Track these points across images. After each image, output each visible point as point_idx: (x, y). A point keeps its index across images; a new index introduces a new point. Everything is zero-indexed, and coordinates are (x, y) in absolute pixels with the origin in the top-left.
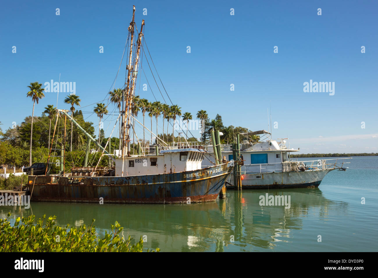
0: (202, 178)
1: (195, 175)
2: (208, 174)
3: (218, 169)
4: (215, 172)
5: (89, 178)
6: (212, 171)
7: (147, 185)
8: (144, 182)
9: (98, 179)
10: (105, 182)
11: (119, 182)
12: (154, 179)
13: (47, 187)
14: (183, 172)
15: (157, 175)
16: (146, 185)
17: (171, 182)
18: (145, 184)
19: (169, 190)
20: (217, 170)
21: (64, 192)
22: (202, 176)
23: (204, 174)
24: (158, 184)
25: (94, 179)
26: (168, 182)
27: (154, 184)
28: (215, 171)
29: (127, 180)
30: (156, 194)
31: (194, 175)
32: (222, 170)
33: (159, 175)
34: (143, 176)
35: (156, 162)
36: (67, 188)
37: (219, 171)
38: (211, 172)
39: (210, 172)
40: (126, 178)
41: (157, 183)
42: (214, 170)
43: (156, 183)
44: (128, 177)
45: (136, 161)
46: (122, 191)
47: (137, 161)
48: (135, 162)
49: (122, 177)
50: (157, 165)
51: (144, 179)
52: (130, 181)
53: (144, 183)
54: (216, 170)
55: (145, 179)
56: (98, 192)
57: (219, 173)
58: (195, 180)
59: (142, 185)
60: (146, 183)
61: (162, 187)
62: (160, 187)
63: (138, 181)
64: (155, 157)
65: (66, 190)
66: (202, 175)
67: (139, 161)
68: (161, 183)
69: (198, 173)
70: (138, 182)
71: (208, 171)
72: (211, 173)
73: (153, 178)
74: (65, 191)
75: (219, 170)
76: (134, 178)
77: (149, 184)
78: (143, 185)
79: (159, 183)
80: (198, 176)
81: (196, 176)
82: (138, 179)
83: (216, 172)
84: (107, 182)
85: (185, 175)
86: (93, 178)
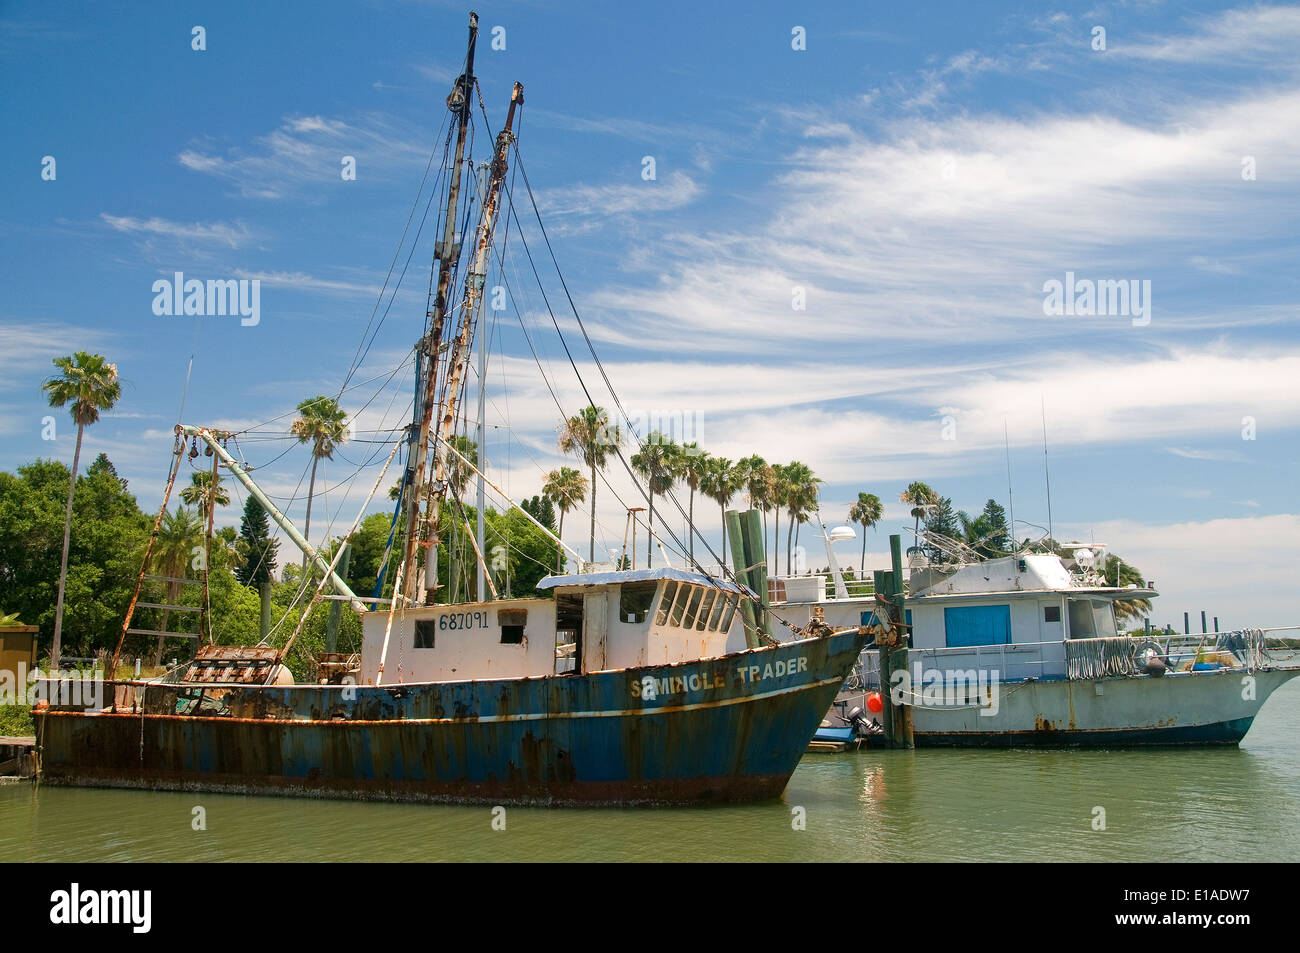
0: (712, 700)
1: (681, 687)
2: (740, 680)
3: (786, 662)
4: (771, 675)
5: (250, 692)
6: (757, 668)
7: (474, 723)
8: (461, 711)
9: (287, 694)
10: (312, 707)
11: (364, 706)
12: (504, 699)
13: (97, 726)
14: (628, 670)
15: (516, 681)
16: (472, 723)
17: (574, 715)
18: (468, 720)
19: (566, 750)
20: (781, 667)
21: (157, 747)
22: (715, 689)
23: (720, 682)
24: (521, 722)
25: (269, 696)
26: (561, 715)
27: (503, 719)
28: (774, 671)
29: (395, 699)
30: (512, 766)
31: (675, 683)
32: (805, 669)
33: (527, 680)
34: (461, 686)
35: (521, 629)
36: (171, 731)
37: (790, 672)
38: (751, 674)
39: (747, 674)
40: (391, 692)
41: (518, 717)
42: (768, 666)
43: (512, 718)
44: (398, 688)
45: (441, 623)
46: (375, 747)
47: (448, 621)
48: (437, 625)
49: (376, 689)
50: (524, 640)
51: (464, 695)
52: (408, 706)
53: (463, 717)
54: (778, 664)
55: (465, 697)
56: (283, 753)
57: (788, 680)
58: (680, 709)
59: (454, 724)
60: (471, 715)
61: (538, 734)
62: (530, 736)
63: (441, 708)
64: (521, 607)
65: (166, 739)
66: (711, 686)
67: (453, 625)
68: (532, 717)
69: (695, 676)
70: (437, 712)
71: (742, 671)
72: (755, 676)
73: (499, 697)
74: (161, 744)
75: (790, 667)
76: (422, 691)
77: (482, 719)
78: (461, 724)
79: (524, 717)
80: (693, 688)
81: (686, 689)
82: (440, 698)
83: (778, 675)
84: (317, 707)
85: (637, 682)
86: (266, 692)
